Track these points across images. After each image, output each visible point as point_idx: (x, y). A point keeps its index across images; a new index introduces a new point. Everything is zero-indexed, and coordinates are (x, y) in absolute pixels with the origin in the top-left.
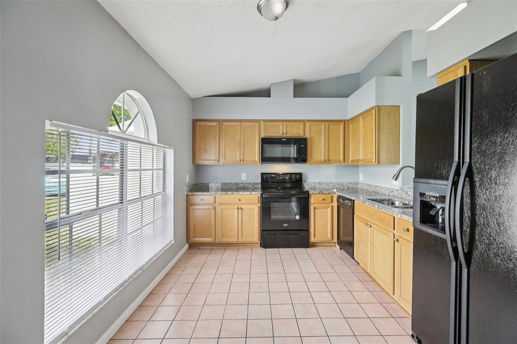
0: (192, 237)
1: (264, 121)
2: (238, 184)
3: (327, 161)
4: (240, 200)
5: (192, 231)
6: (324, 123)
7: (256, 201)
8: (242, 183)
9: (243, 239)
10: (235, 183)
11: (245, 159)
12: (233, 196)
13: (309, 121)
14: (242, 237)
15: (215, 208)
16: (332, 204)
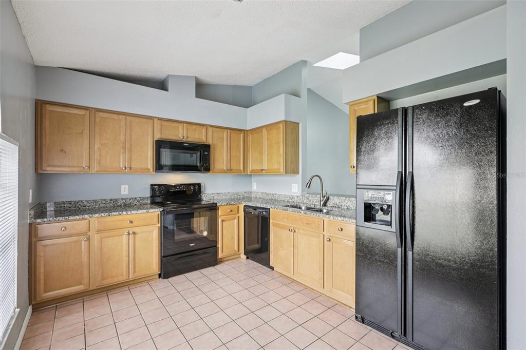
0: (42, 292)
1: (160, 119)
2: (116, 200)
3: (230, 171)
4: (131, 222)
5: (42, 282)
6: (226, 130)
7: (156, 220)
8: (123, 199)
9: (135, 274)
10: (111, 200)
11: (132, 166)
12: (120, 217)
13: (211, 126)
14: (135, 272)
15: (89, 239)
16: (238, 215)
